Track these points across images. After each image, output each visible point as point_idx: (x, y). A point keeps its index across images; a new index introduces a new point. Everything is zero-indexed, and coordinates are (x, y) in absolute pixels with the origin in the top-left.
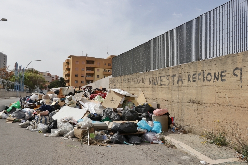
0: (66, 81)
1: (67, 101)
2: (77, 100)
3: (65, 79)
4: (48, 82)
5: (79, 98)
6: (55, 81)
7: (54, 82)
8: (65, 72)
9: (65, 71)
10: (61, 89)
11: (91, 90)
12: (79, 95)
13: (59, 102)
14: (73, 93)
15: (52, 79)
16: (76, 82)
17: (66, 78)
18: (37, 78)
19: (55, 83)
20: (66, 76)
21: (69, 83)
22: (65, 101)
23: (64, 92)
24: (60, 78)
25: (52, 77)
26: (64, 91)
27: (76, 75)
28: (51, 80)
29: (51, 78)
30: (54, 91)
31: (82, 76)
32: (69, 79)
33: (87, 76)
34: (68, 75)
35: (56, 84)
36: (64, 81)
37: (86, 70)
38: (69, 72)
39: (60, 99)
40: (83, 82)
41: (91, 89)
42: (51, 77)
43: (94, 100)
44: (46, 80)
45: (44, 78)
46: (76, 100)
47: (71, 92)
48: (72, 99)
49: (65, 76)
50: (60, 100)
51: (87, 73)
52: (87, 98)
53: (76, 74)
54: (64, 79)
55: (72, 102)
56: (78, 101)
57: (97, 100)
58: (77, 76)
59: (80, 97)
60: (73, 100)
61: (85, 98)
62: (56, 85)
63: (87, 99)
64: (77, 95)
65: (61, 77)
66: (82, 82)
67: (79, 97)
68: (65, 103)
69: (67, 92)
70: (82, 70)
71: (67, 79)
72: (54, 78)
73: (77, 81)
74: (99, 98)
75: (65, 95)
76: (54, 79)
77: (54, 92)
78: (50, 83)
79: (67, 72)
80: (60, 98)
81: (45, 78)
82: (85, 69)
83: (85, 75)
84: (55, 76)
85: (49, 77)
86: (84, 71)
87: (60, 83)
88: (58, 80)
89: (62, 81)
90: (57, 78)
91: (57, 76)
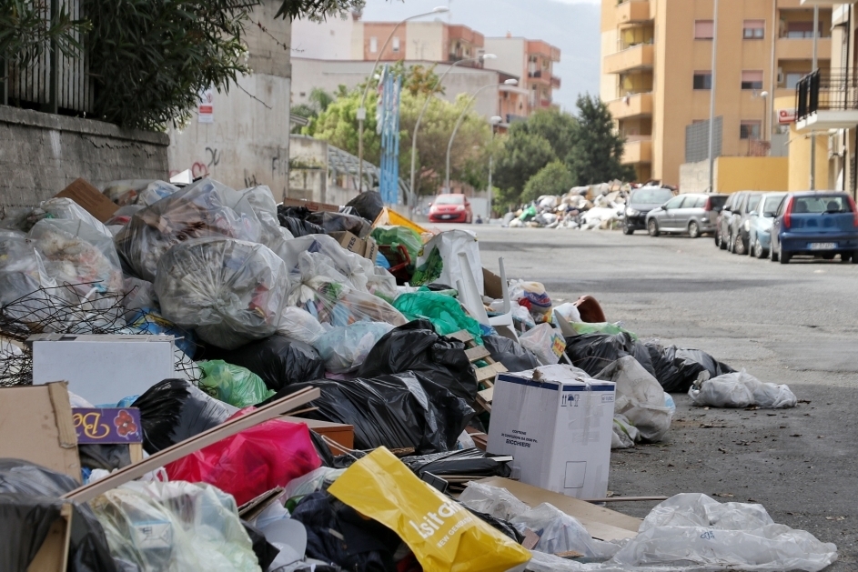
0: (623, 123)
3: (620, 109)
6: (535, 116)
13: (586, 204)
15: (504, 95)
17: (628, 102)
18: (446, 123)
20: (628, 84)
21: (644, 139)
25: (503, 77)
27: (700, 82)
28: (495, 101)
31: (746, 86)
32: (649, 105)
34: (641, 78)
35: (547, 148)
36: (611, 124)
37: (782, 34)
38: (650, 56)
40: (754, 131)
42: (494, 79)
49: (621, 85)
50: (589, 201)
51: (784, 55)
53: (702, 66)
58: (705, 82)
62: (549, 159)
65: (584, 95)
70: (748, 34)
71: (635, 107)
82: (773, 24)
83: (770, 73)
84: (525, 52)
85: (470, 79)
86: (759, 43)
87: (578, 140)
88: (550, 85)
89: (591, 126)
90: (542, 64)
91: (546, 45)
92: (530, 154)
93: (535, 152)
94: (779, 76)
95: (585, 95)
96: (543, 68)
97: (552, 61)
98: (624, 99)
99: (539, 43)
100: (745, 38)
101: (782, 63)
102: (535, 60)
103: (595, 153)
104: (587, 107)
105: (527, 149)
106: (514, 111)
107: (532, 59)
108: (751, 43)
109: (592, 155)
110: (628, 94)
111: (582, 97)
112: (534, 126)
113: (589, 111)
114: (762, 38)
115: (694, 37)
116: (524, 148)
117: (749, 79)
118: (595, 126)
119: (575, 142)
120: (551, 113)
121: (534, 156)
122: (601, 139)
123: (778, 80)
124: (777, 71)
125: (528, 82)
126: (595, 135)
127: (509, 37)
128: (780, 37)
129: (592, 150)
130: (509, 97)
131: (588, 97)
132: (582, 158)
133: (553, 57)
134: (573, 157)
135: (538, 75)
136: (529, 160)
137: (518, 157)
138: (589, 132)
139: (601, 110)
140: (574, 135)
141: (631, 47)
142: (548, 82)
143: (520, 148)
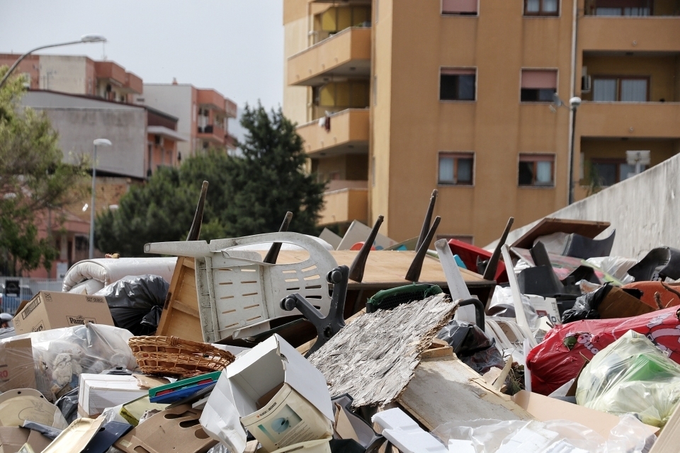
0: (320, 159)
1: (221, 414)
2: (359, 401)
3: (315, 139)
4: (93, 182)
5: (376, 367)
6: (192, 161)
7: (175, 179)
8: (303, 44)
9: (305, 25)
10: (184, 270)
11: (586, 273)
12: (388, 336)
13: (133, 422)
14: (324, 306)
15: (156, 138)
16: (447, 172)
17: (327, 126)
19: (182, 193)
20: (326, 97)
21: (357, 186)
22: (200, 411)
23: (224, 305)
24: (247, 123)
25: (156, 117)
26: (222, 291)
28: (141, 146)
29: (139, 131)
30: (106, 291)
31: (529, 95)
32: (364, 129)
33: (603, 87)
36: (302, 159)
37: (589, 9)
38: (365, 48)
39: (155, 384)
40: (543, 172)
41: (594, 262)
42: (140, 117)
43: (572, 395)
44: (68, 158)
45: (42, 130)
46: (343, 403)
47: (295, 302)
48: (281, 385)
49: (315, 103)
50: (157, 396)
51: (592, 45)
52: (482, 371)
53: (456, 60)
54: (299, 141)
55: (285, 423)
56: (365, 413)
57: (610, 397)
58: (462, 88)
59: (392, 355)
60: (294, 402)
61: (457, 371)
63: (481, 381)
64: (364, 340)
65: (253, 106)
66: (526, 174)
67: (384, 363)
68: (202, 434)
69: (258, 299)
70: (533, 8)
71: (341, 130)
72: (171, 122)
73: (465, 162)
74: (633, 369)
75: (229, 341)
76: (171, 142)
77: (110, 299)
78: (127, 190)
79: (338, 51)
80: (156, 375)
81: (60, 125)
83: (572, 71)
84: (193, 103)
85: (108, 117)
86: (551, 20)
87: (245, 183)
88: (225, 144)
89: (266, 159)
90: (215, 119)
91: (219, 96)
92: (174, 212)
93: (182, 209)
94: (583, 79)
95: (257, 107)
96: (216, 123)
97: (227, 117)
98: (322, 121)
99: (211, 93)
100: (526, 14)
101: (589, 58)
102: (206, 114)
103: (273, 205)
104: (259, 127)
105: (170, 202)
106: (171, 162)
107: (202, 111)
108: (537, 21)
109: (268, 208)
110: (327, 113)
111: (251, 110)
112: (187, 175)
113: (262, 134)
114: (556, 14)
115: (441, 11)
116: (165, 203)
117: (534, 83)
118: (273, 159)
119: (238, 186)
120: (212, 157)
121: (181, 214)
122: (284, 182)
123: (583, 88)
124: (581, 71)
125: (197, 137)
126: (274, 175)
127: (175, 84)
128: (585, 13)
129: (268, 200)
130: (162, 143)
131: (261, 109)
132: (252, 214)
133: (227, 111)
134: (236, 212)
135: (209, 129)
136: (173, 221)
137: (155, 215)
138: (264, 168)
139: (283, 132)
140: (238, 175)
141: (331, 36)
142: (222, 140)
143: (159, 203)
